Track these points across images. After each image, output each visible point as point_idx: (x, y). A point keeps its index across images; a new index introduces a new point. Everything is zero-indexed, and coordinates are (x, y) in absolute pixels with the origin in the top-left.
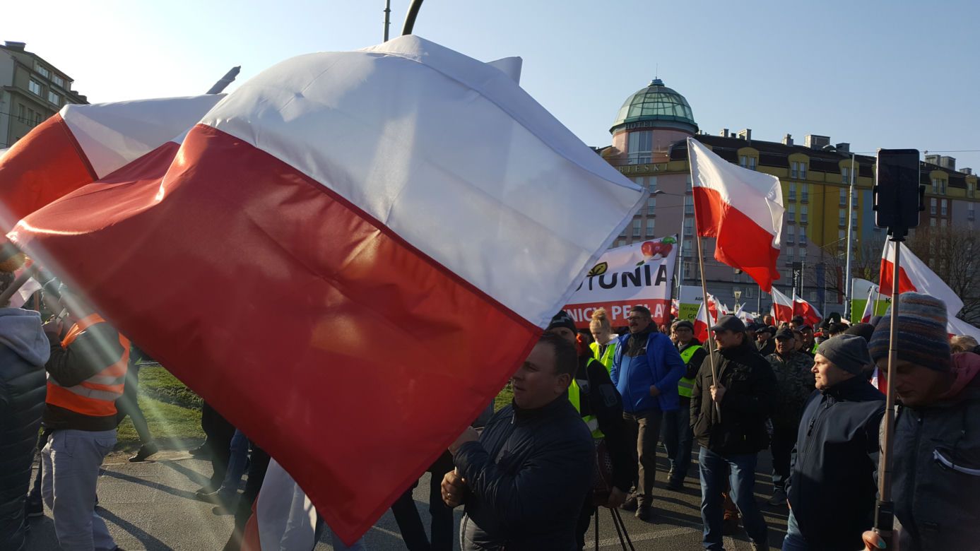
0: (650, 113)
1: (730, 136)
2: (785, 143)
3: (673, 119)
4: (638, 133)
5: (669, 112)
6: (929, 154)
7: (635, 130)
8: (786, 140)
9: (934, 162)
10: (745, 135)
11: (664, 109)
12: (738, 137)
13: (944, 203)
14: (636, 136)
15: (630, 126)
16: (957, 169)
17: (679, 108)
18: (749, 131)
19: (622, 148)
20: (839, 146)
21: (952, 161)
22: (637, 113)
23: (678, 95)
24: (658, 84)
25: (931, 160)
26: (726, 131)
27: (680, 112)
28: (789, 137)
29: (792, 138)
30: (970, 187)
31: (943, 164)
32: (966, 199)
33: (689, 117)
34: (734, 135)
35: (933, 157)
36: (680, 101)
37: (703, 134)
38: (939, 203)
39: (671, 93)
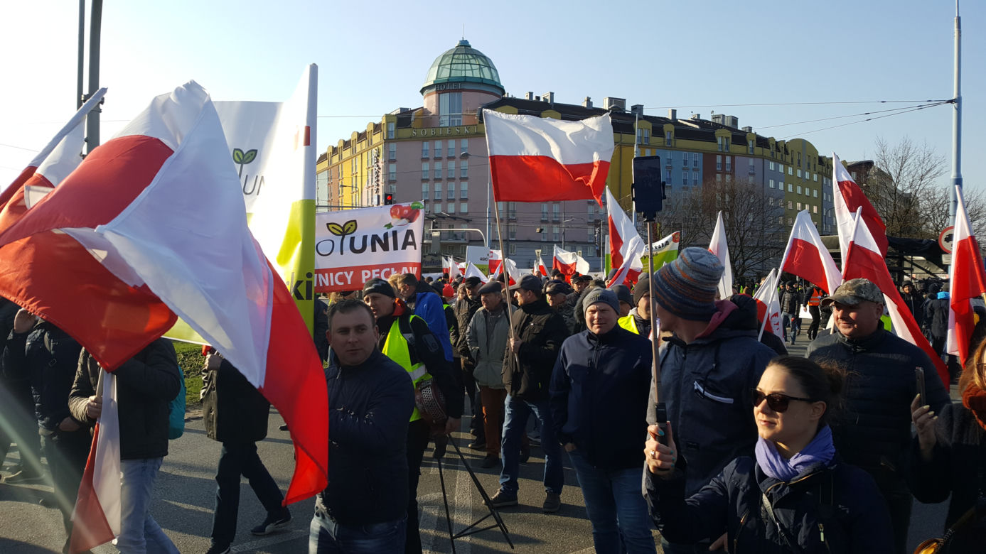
0: (459, 74)
1: (534, 99)
2: (585, 106)
3: (480, 81)
4: (447, 95)
5: (477, 74)
6: (715, 114)
7: (445, 91)
8: (586, 103)
9: (719, 121)
10: (548, 98)
11: (472, 71)
12: (542, 100)
13: (728, 160)
14: (446, 97)
15: (440, 87)
16: (740, 128)
17: (486, 70)
18: (552, 94)
19: (433, 109)
20: (634, 108)
21: (735, 120)
22: (445, 74)
23: (485, 57)
24: (464, 45)
25: (717, 120)
26: (531, 94)
27: (487, 75)
28: (588, 99)
29: (591, 100)
30: (750, 143)
31: (728, 123)
32: (747, 155)
33: (496, 80)
34: (538, 98)
35: (718, 117)
36: (486, 63)
37: (510, 96)
38: (724, 160)
39: (477, 55)
